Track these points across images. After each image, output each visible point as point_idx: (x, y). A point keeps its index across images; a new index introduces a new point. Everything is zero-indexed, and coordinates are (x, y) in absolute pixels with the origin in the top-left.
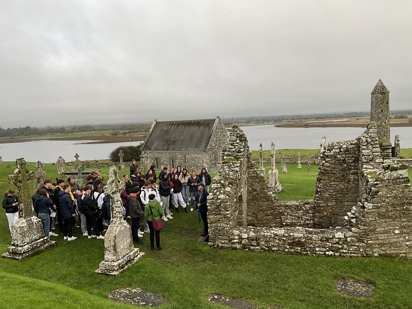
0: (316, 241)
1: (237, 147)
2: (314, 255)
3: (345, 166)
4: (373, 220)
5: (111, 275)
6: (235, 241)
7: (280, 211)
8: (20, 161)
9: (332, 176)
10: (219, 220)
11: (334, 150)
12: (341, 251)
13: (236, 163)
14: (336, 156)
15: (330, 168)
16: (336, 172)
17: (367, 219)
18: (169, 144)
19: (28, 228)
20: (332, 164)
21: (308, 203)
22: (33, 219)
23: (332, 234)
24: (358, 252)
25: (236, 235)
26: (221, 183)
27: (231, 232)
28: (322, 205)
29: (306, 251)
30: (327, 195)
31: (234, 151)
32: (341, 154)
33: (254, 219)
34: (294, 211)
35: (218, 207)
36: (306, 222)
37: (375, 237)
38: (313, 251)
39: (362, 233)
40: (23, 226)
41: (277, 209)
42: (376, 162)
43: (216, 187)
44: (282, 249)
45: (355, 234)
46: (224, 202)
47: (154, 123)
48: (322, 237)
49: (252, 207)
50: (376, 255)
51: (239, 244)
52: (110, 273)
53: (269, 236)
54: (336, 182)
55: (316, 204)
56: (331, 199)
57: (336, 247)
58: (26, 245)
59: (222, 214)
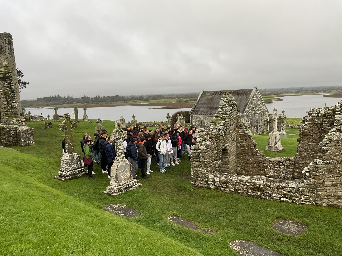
0: (273, 188)
1: (224, 110)
2: (271, 199)
3: (322, 129)
4: (322, 175)
5: (112, 195)
6: (210, 183)
7: (264, 165)
8: (67, 115)
9: (311, 138)
10: (199, 166)
11: (312, 115)
12: (294, 198)
13: (220, 123)
14: (314, 121)
15: (309, 130)
16: (314, 134)
17: (317, 173)
19: (70, 161)
20: (311, 127)
21: (289, 160)
22: (74, 155)
23: (287, 184)
24: (309, 201)
25: (211, 178)
26: (204, 138)
27: (207, 176)
28: (301, 162)
29: (264, 196)
30: (305, 154)
31: (221, 113)
32: (319, 119)
33: (242, 169)
34: (276, 166)
35: (198, 156)
36: (287, 176)
37: (324, 189)
38: (270, 196)
39: (313, 185)
40: (67, 159)
41: (262, 163)
45: (306, 185)
46: (203, 152)
47: (202, 92)
48: (279, 185)
49: (241, 160)
50: (324, 205)
51: (213, 185)
52: (112, 194)
53: (236, 181)
54: (314, 143)
55: (296, 161)
58: (68, 171)
59: (201, 161)
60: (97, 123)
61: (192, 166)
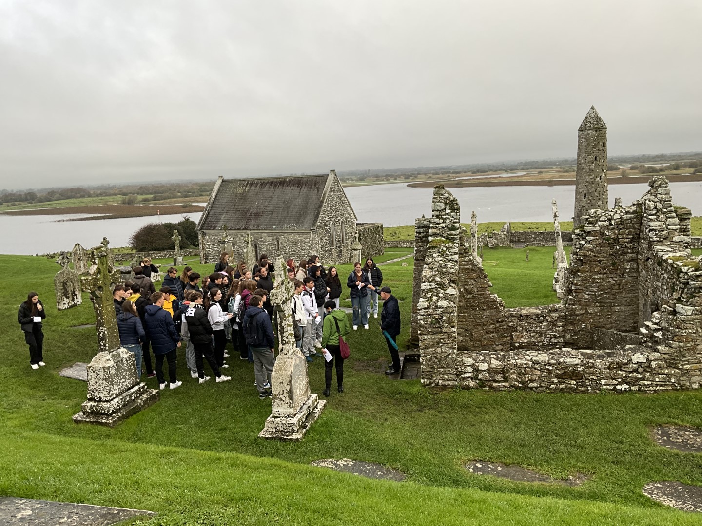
0: (602, 369)
1: (448, 221)
2: (598, 391)
3: (618, 248)
4: (694, 333)
5: (290, 439)
6: (467, 375)
7: (510, 325)
8: (99, 251)
9: (597, 266)
10: (438, 343)
11: (599, 223)
12: (641, 382)
13: (452, 248)
14: (603, 233)
15: (593, 252)
16: (603, 259)
17: (684, 331)
18: (249, 219)
19: (116, 370)
20: (596, 245)
21: (556, 310)
22: (121, 354)
23: (626, 358)
24: (668, 383)
25: (469, 366)
26: (436, 282)
27: (459, 362)
28: (578, 313)
29: (584, 387)
30: (587, 296)
31: (443, 228)
32: (612, 229)
33: (467, 338)
34: (533, 324)
35: (437, 321)
36: (553, 340)
37: (695, 359)
38: (596, 385)
39: (676, 354)
40: (109, 365)
41: (506, 321)
42: (673, 241)
43: (428, 287)
44: (545, 384)
45: (664, 356)
46: (448, 313)
47: (219, 182)
48: (612, 362)
49: (464, 320)
50: (695, 386)
51: (473, 380)
52: (287, 436)
53: (525, 364)
54: (603, 274)
55: (568, 312)
56: (594, 302)
57: (633, 378)
58: (114, 398)
59: (444, 333)
60: (61, 264)
61: (424, 344)
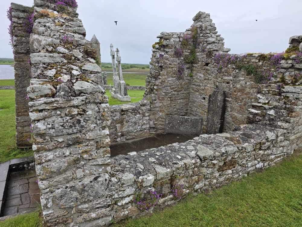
0: (250, 152)
3: (183, 58)
4: (301, 109)
6: (126, 200)
9: (170, 71)
11: (173, 39)
14: (176, 47)
15: (169, 61)
16: (174, 66)
17: (298, 108)
20: (171, 56)
21: (145, 104)
23: (263, 137)
24: (282, 154)
25: (129, 186)
27: (116, 183)
28: (158, 106)
29: (237, 173)
32: (180, 45)
34: (131, 116)
36: (143, 127)
43: (47, 60)
44: (209, 182)
45: (285, 131)
48: (256, 144)
51: (134, 204)
54: (173, 77)
55: (152, 105)
56: (167, 98)
57: (266, 155)
